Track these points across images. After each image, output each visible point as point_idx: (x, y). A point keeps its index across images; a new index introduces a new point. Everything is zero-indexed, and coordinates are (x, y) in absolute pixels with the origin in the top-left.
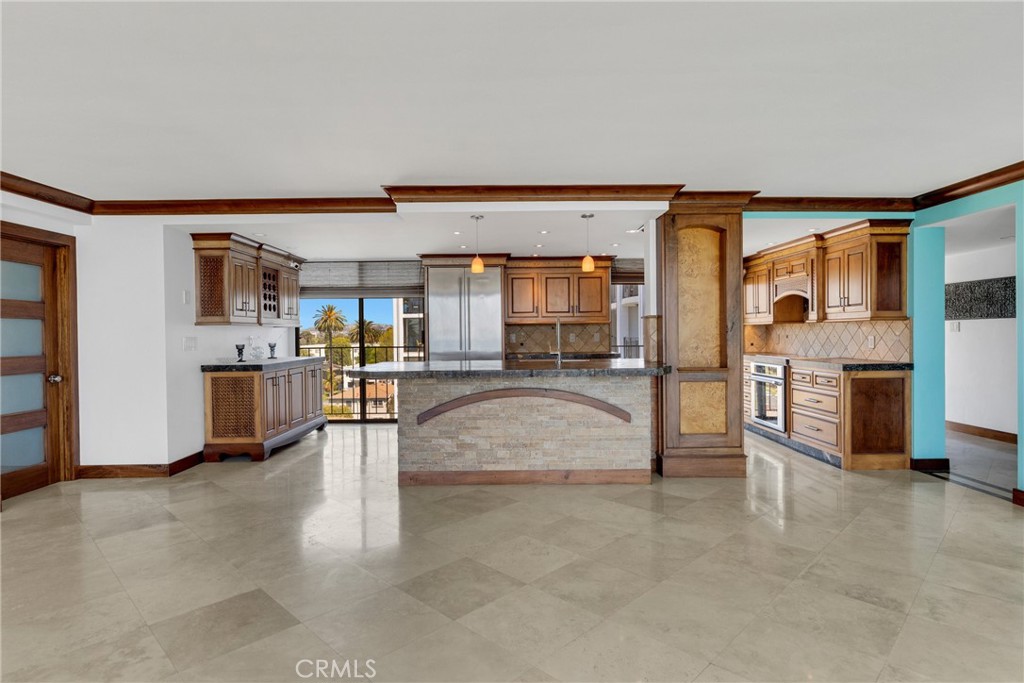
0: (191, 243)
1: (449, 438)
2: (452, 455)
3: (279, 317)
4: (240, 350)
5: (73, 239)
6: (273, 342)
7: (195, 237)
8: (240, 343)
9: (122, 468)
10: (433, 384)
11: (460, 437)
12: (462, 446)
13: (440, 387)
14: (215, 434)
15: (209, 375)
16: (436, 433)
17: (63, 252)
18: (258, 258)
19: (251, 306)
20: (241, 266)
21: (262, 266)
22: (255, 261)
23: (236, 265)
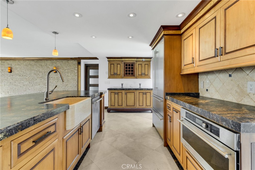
3: (134, 76)
4: (122, 85)
6: (140, 83)
8: (121, 83)
18: (122, 61)
19: (118, 74)
20: (114, 64)
21: (124, 63)
22: (121, 62)
23: (111, 64)
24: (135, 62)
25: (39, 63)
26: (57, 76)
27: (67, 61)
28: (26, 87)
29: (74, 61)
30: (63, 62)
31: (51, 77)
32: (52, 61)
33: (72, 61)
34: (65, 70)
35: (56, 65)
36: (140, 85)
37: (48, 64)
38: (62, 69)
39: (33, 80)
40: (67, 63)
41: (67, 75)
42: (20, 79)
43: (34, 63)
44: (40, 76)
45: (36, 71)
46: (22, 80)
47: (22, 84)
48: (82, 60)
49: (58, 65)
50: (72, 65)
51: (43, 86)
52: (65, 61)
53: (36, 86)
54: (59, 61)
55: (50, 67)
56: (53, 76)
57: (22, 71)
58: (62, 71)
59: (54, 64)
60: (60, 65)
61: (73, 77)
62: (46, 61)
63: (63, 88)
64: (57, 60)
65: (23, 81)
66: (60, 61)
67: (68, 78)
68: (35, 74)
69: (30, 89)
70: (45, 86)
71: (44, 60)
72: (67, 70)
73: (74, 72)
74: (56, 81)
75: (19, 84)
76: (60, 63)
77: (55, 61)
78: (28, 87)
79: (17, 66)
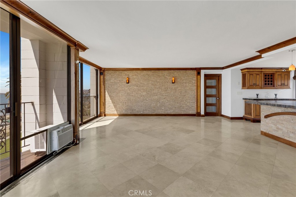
0: (241, 71)
1: (274, 125)
2: (275, 130)
3: (274, 86)
4: (257, 95)
5: (221, 74)
6: (276, 93)
7: (242, 70)
8: (257, 93)
9: (226, 116)
10: (270, 107)
11: (277, 125)
12: (278, 128)
13: (272, 108)
14: (245, 114)
15: (244, 100)
16: (270, 122)
17: (220, 77)
18: (262, 71)
19: (257, 84)
20: (253, 75)
21: (264, 73)
22: (260, 72)
23: (250, 75)
24: (275, 72)
25: (156, 73)
26: (174, 87)
27: (184, 71)
28: (144, 97)
29: (192, 71)
30: (181, 72)
31: (169, 87)
32: (170, 71)
33: (190, 71)
34: (183, 80)
35: (174, 75)
36: (276, 95)
37: (165, 74)
38: (180, 79)
39: (151, 91)
40: (185, 73)
41: (185, 85)
42: (137, 90)
43: (151, 73)
44: (158, 87)
45: (153, 81)
46: (139, 90)
47: (140, 94)
48: (202, 71)
49: (175, 75)
50: (189, 75)
51: (160, 96)
52: (183, 71)
53: (154, 97)
54: (176, 71)
55: (168, 77)
56: (170, 86)
57: (140, 81)
58: (180, 81)
59: (172, 74)
60: (177, 75)
61: (191, 88)
62: (163, 71)
63: (181, 98)
64: (175, 71)
65: (140, 92)
66: (178, 71)
67: (185, 88)
68: (153, 84)
69: (148, 99)
70: (162, 97)
71: (162, 71)
72: (185, 80)
73: (192, 82)
74: (174, 91)
75: (136, 95)
76: (178, 73)
77: (172, 71)
78: (145, 97)
79: (135, 77)
